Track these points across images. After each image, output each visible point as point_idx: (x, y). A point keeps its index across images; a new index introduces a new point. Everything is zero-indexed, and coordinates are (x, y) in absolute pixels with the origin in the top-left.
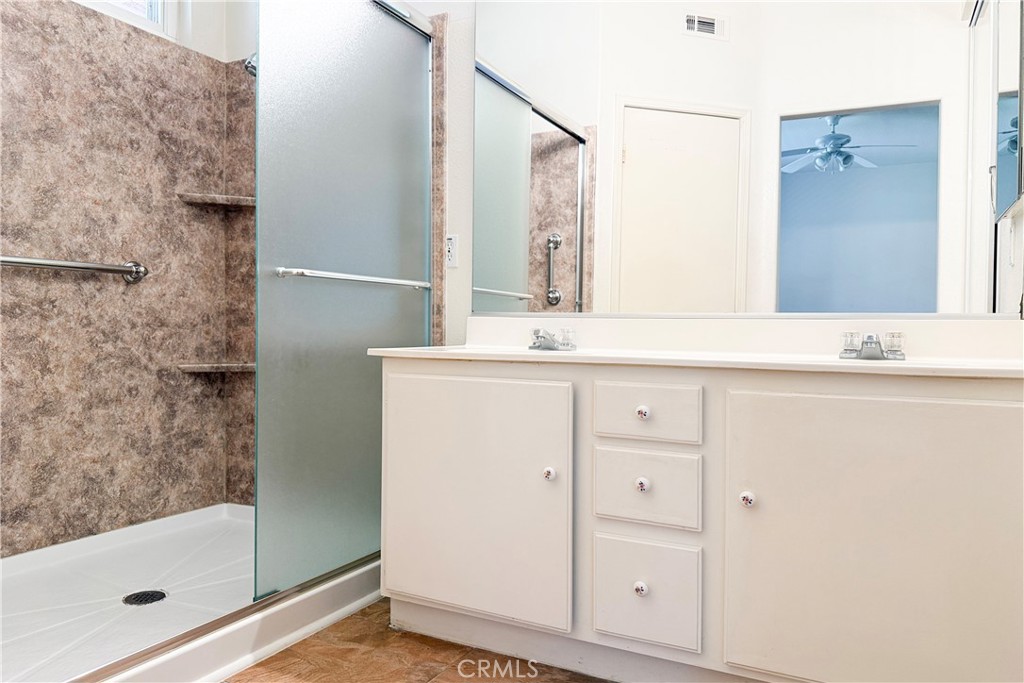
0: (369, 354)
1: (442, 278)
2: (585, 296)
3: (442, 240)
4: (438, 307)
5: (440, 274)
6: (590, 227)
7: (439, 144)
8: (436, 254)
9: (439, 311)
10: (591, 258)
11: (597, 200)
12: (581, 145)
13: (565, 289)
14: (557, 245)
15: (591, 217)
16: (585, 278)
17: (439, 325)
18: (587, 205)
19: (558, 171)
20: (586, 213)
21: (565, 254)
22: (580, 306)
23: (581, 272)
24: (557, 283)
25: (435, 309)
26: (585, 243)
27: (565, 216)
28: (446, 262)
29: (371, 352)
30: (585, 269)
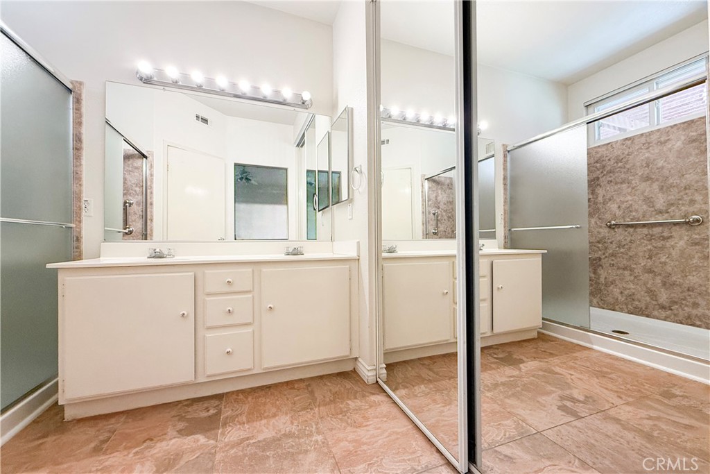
0: (47, 267)
1: (80, 222)
2: (149, 230)
3: (80, 202)
4: (77, 238)
5: (79, 219)
6: (151, 198)
7: (78, 149)
8: (75, 208)
9: (78, 239)
10: (151, 212)
11: (154, 186)
12: (144, 159)
13: (136, 226)
14: (131, 204)
15: (151, 193)
16: (149, 222)
17: (78, 248)
18: (148, 187)
19: (130, 169)
20: (149, 191)
21: (136, 209)
22: (146, 235)
23: (146, 219)
24: (130, 223)
25: (75, 238)
26: (148, 205)
27: (135, 191)
28: (83, 213)
29: (49, 266)
30: (149, 217)
